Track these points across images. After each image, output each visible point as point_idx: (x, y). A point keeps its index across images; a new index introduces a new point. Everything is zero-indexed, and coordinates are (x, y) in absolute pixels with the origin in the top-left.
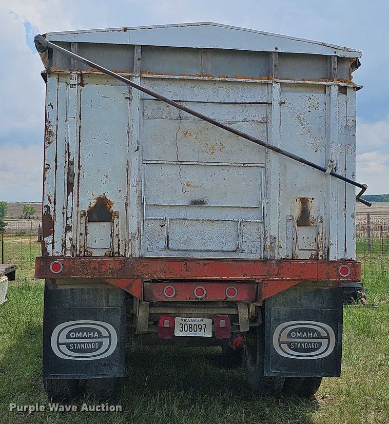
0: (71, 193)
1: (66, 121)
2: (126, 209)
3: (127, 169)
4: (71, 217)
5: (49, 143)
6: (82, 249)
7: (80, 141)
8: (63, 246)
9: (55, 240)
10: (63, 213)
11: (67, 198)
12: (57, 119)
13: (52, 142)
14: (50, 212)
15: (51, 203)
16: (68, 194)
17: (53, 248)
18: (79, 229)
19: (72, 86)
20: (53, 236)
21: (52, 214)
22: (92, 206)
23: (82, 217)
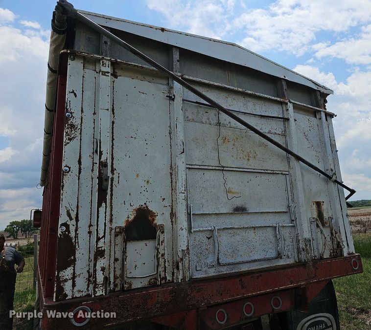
0: (104, 204)
1: (94, 114)
2: (172, 221)
3: (171, 174)
4: (104, 236)
5: (70, 139)
6: (118, 281)
7: (113, 139)
8: (89, 281)
9: (77, 273)
10: (90, 233)
11: (98, 211)
12: (82, 111)
13: (74, 138)
14: (69, 232)
15: (71, 219)
16: (99, 205)
17: (74, 285)
18: (112, 253)
19: (104, 73)
20: (74, 267)
21: (73, 234)
22: (130, 220)
23: (116, 235)
